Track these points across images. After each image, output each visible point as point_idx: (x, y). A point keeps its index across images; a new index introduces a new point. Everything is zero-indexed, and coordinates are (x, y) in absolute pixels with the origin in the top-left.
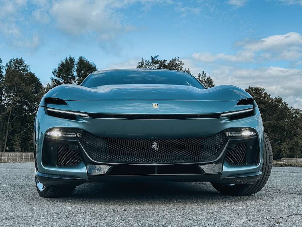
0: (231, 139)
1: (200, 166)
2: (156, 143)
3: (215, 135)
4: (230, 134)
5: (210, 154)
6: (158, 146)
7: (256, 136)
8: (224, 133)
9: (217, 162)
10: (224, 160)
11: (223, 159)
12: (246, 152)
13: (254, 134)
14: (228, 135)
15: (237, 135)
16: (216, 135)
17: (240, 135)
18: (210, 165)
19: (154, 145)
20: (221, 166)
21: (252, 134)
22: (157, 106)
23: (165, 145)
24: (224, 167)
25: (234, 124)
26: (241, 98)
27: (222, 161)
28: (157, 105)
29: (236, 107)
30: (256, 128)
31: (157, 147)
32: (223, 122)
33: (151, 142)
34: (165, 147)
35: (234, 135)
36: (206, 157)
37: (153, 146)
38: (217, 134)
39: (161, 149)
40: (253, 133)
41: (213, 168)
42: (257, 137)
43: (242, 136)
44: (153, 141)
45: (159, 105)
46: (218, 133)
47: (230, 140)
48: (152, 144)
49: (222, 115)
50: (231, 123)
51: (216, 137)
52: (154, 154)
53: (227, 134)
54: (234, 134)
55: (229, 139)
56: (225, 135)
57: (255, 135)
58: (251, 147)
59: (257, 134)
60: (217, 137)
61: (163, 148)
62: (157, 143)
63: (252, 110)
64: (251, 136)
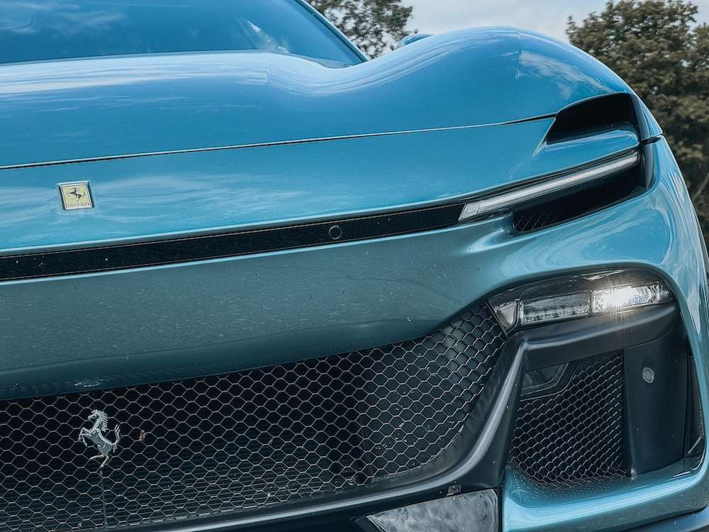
0: (531, 341)
1: (372, 518)
2: (100, 417)
3: (437, 329)
4: (522, 315)
5: (422, 445)
6: (117, 430)
7: (671, 309)
8: (489, 312)
9: (467, 485)
10: (504, 464)
11: (496, 462)
12: (623, 404)
13: (658, 297)
14: (511, 321)
15: (564, 314)
16: (448, 331)
17: (581, 311)
18: (430, 505)
19: (95, 428)
20: (493, 505)
21: (646, 301)
22: (87, 199)
23: (158, 418)
24: (508, 503)
25: (546, 256)
26: (567, 98)
27: (496, 474)
28: (82, 190)
29: (544, 155)
30: (663, 264)
31: (111, 437)
32: (479, 247)
33: (74, 409)
34: (160, 431)
35: (547, 316)
36: (402, 460)
37: (85, 433)
38: (448, 322)
39: (139, 447)
40: (650, 295)
41: (448, 516)
42: (678, 310)
43: (591, 315)
44: (86, 401)
45: (98, 188)
46: (458, 316)
47: (526, 346)
48: (77, 422)
49: (470, 210)
50: (526, 247)
51: (449, 343)
52: (95, 479)
53: (509, 313)
54: (546, 310)
55: (522, 342)
56: (493, 321)
57: (663, 304)
58: (649, 376)
59: (673, 299)
60: (453, 341)
61: (149, 439)
62: (109, 412)
63: (632, 159)
64: (642, 310)
